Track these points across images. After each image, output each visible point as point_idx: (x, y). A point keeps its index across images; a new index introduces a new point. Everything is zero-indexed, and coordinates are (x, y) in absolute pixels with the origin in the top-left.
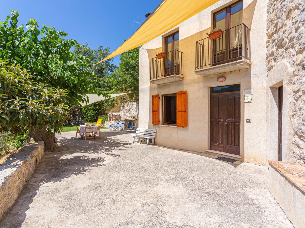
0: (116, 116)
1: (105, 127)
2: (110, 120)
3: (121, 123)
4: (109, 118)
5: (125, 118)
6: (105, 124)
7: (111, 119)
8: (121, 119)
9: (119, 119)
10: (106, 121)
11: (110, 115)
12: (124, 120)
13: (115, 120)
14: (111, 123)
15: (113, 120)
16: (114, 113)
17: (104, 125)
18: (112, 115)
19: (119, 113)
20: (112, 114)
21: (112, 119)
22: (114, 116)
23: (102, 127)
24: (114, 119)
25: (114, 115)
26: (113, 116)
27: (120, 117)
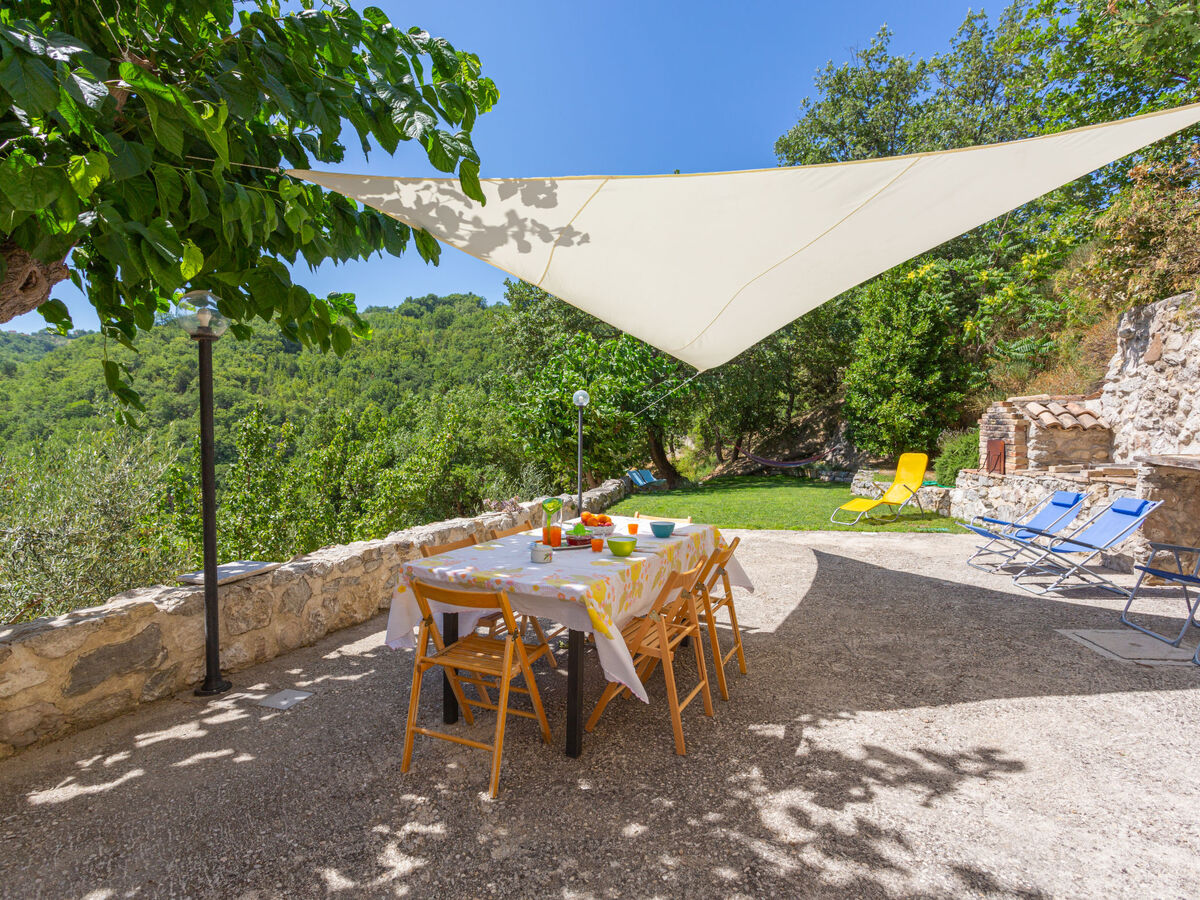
0: (1054, 426)
1: (955, 512)
2: (997, 460)
3: (1103, 503)
4: (990, 443)
5: (1165, 449)
6: (957, 495)
7: (1003, 456)
8: (1108, 459)
9: (1086, 455)
10: (961, 474)
11: (998, 421)
12: (1146, 471)
13: (1043, 464)
14: (1006, 490)
15: (1022, 464)
16: (1035, 408)
17: (946, 500)
18: (1013, 423)
19: (1091, 405)
20: (1017, 417)
21: (1012, 451)
22: (1033, 431)
23: (936, 515)
24: (1032, 454)
25: (1036, 418)
26: (1023, 429)
27: (1105, 438)
